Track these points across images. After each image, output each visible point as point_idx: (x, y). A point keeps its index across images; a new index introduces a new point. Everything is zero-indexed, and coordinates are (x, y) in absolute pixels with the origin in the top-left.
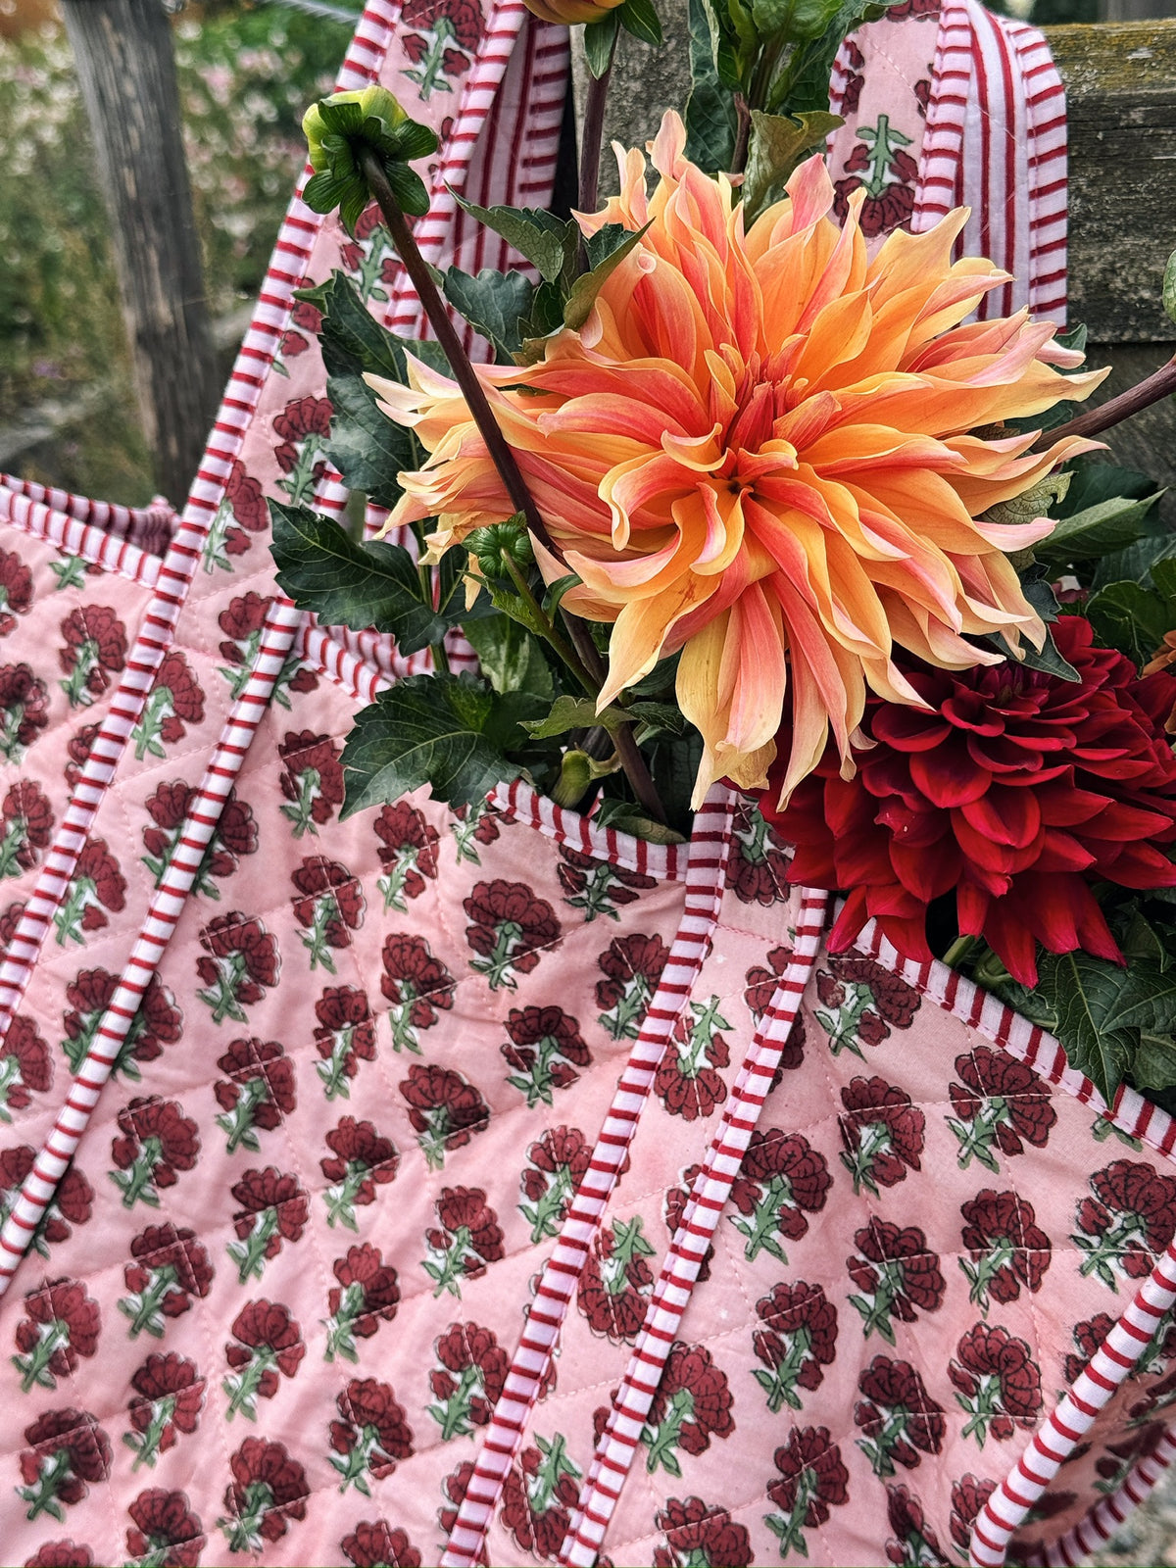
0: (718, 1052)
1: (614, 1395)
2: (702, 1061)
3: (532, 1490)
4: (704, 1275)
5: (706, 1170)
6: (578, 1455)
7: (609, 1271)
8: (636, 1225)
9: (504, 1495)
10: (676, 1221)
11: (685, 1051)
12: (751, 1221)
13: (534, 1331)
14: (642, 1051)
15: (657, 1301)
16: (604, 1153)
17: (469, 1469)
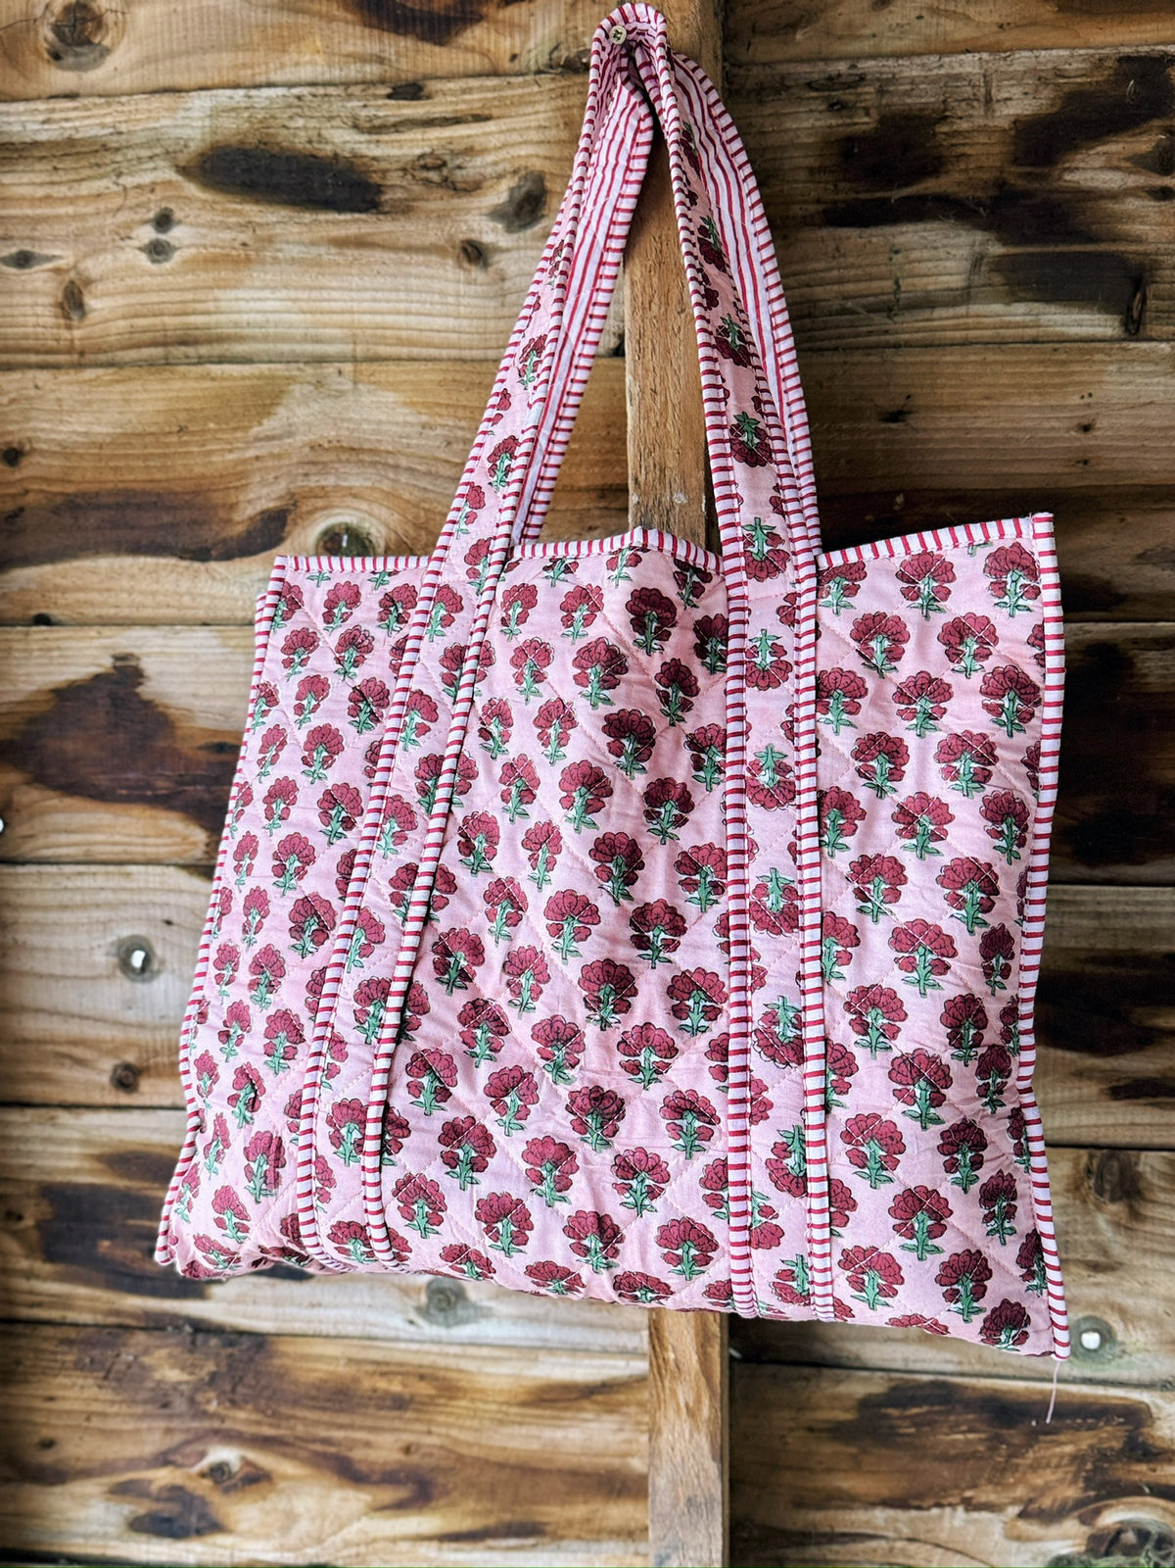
0: (778, 650)
1: (795, 833)
2: (770, 659)
3: (769, 904)
4: (818, 753)
5: (797, 705)
6: (788, 874)
7: (764, 778)
8: (770, 749)
9: (752, 918)
10: (791, 735)
11: (758, 660)
12: (830, 716)
13: (731, 829)
14: (731, 671)
15: (798, 778)
16: (732, 727)
17: (726, 917)
